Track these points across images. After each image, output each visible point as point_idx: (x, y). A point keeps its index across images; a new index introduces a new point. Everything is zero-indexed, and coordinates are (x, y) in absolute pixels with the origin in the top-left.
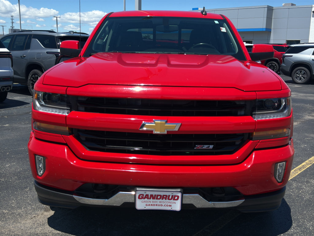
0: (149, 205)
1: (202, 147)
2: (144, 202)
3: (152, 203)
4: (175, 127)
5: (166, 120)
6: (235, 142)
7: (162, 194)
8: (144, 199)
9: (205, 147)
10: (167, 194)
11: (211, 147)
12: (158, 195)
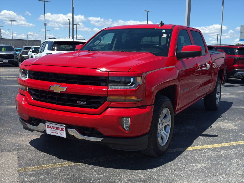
0: (52, 132)
1: (81, 103)
2: (50, 130)
3: (53, 131)
4: (64, 89)
5: (60, 85)
6: (100, 102)
7: (57, 126)
8: (50, 128)
9: (82, 102)
10: (59, 127)
11: (85, 103)
12: (55, 127)
